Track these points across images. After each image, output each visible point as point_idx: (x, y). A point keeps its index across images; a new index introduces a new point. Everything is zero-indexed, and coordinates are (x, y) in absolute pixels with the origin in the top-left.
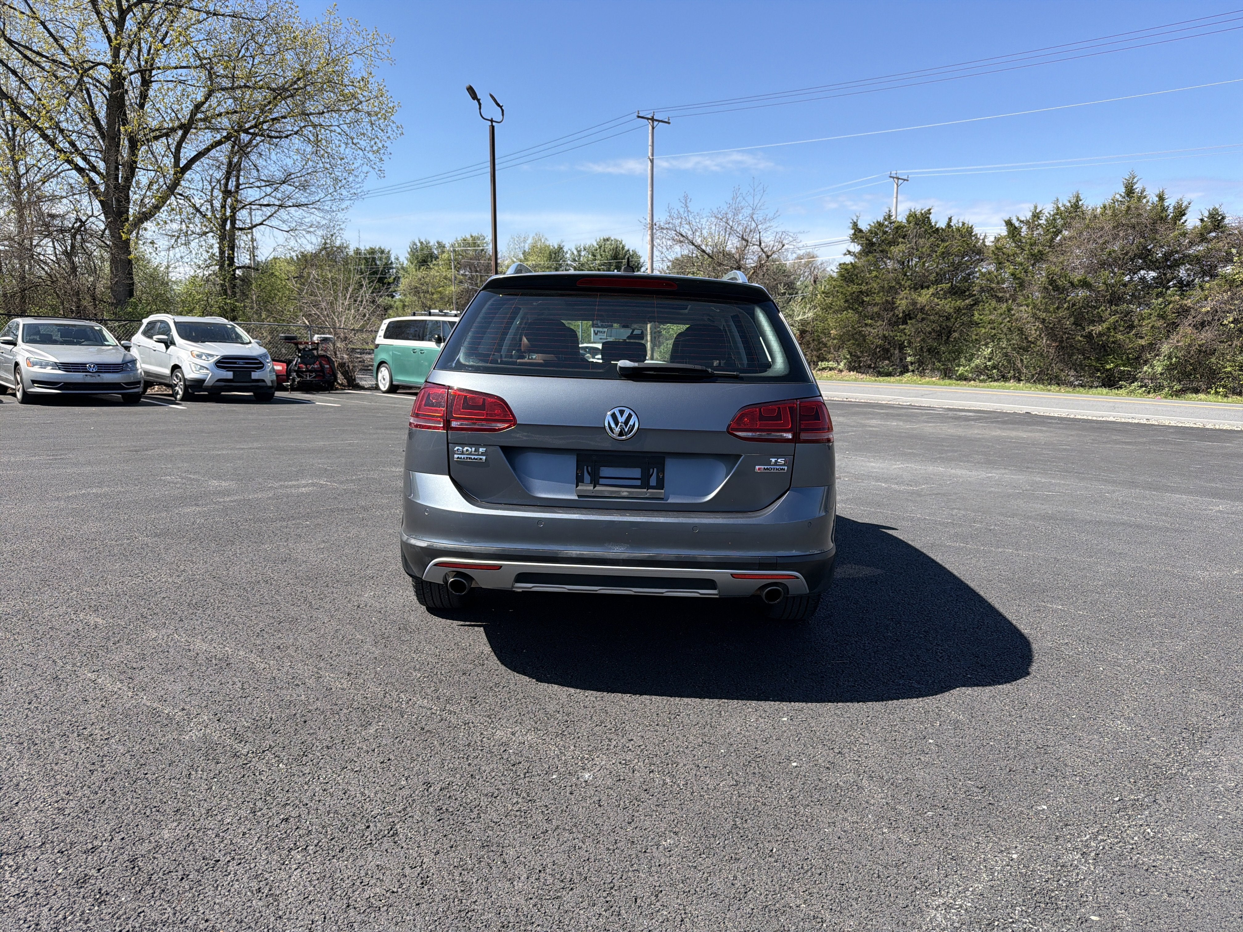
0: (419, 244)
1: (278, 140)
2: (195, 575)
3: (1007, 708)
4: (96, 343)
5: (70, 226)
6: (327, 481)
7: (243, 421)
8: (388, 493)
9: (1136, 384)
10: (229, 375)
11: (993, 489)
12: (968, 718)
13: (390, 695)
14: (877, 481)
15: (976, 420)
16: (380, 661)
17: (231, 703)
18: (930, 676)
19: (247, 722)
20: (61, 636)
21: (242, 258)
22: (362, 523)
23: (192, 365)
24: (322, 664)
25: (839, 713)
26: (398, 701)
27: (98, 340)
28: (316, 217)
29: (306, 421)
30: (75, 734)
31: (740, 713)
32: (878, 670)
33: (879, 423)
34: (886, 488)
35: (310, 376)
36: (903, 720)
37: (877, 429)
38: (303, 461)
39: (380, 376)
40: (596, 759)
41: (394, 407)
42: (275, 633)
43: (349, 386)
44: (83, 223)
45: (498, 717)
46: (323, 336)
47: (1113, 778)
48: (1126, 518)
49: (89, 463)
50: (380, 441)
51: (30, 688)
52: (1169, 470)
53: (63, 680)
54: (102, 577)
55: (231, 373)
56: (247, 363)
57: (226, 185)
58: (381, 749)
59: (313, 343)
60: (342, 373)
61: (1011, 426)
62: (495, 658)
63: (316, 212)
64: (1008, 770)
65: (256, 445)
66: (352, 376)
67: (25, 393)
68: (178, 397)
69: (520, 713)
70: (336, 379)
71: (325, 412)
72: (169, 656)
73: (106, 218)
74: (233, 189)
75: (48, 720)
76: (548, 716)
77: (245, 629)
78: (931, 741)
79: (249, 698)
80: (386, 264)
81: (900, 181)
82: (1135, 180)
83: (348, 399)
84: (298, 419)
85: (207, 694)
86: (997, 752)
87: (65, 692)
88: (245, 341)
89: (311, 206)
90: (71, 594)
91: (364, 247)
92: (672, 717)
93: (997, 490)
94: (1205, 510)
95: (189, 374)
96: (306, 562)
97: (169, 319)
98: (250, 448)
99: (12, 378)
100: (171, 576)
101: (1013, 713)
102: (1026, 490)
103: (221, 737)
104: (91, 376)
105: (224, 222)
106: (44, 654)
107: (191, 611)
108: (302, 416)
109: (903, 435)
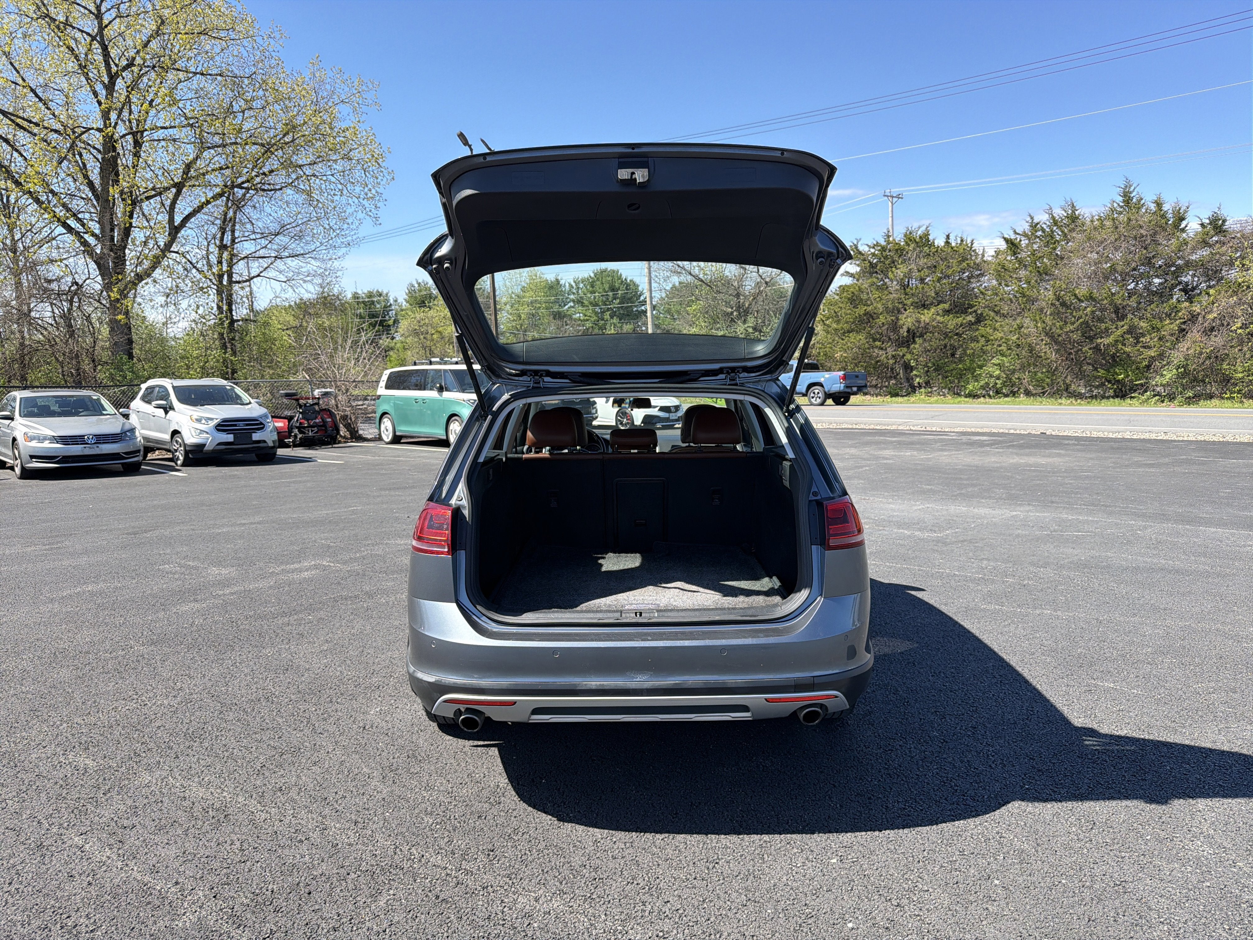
0: (416, 285)
1: (273, 192)
2: (192, 694)
3: (1074, 829)
4: (96, 413)
5: (67, 289)
6: (330, 562)
7: (244, 489)
8: (393, 572)
9: (1148, 393)
10: (230, 438)
11: (1020, 531)
12: (1034, 847)
13: (401, 850)
14: (899, 528)
15: (992, 445)
16: (389, 804)
17: (229, 871)
18: (985, 789)
19: (246, 897)
20: (48, 786)
21: (240, 312)
22: (367, 614)
23: (192, 430)
24: (327, 811)
25: (893, 848)
26: (410, 859)
27: (96, 409)
28: (313, 265)
29: (309, 485)
30: (58, 926)
31: (785, 855)
32: (928, 784)
33: (892, 453)
34: (909, 536)
35: (312, 431)
36: (962, 852)
37: (891, 461)
38: (305, 537)
39: (383, 427)
40: (630, 931)
41: (398, 461)
42: (277, 770)
43: (352, 438)
44: (80, 287)
45: (519, 877)
46: (324, 390)
47: (1204, 924)
48: (1163, 562)
49: (86, 552)
50: (385, 506)
51: (11, 862)
52: (1198, 496)
53: (47, 849)
54: (95, 702)
55: (232, 436)
56: (247, 425)
57: (222, 239)
58: (393, 929)
59: (314, 398)
60: (345, 426)
61: (1027, 450)
62: (513, 793)
63: (313, 262)
64: (1087, 920)
65: (257, 519)
66: (354, 428)
67: (23, 469)
68: (179, 462)
69: (543, 870)
70: (338, 431)
71: (328, 472)
72: (163, 808)
73: (103, 280)
74: (229, 244)
75: (29, 906)
76: (574, 872)
77: (245, 765)
78: (997, 882)
79: (248, 863)
80: (385, 307)
81: (895, 200)
82: (1132, 188)
83: (351, 453)
84: (300, 482)
85: (202, 860)
86: (1071, 894)
87: (49, 866)
88: (245, 402)
89: (308, 255)
90: (61, 728)
91: (363, 290)
92: (711, 867)
93: (1024, 532)
94: (1245, 546)
95: (189, 438)
96: (308, 669)
97: (167, 383)
98: (252, 523)
99: (10, 453)
100: (167, 696)
101: (1081, 837)
102: (1055, 531)
103: (217, 920)
104: (89, 447)
105: (221, 277)
106: (28, 812)
107: (187, 744)
108: (305, 478)
109: (919, 467)
